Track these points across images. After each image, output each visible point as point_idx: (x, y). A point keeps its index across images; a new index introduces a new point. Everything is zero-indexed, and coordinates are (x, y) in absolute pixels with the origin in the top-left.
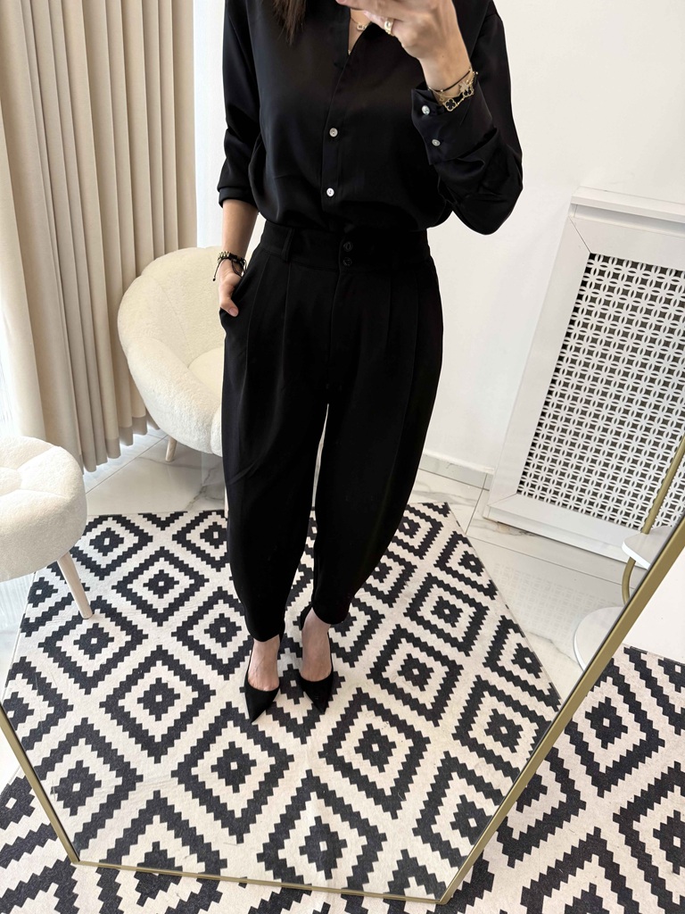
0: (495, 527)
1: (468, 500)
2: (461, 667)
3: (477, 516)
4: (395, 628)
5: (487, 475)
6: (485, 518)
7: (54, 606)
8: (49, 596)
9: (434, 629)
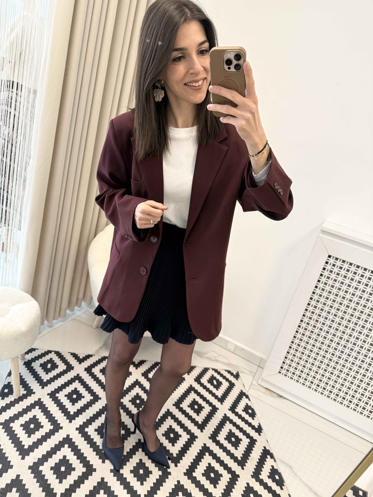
0: (264, 390)
2: (238, 476)
3: (254, 382)
4: (203, 445)
5: (262, 359)
6: (259, 384)
7: (13, 400)
8: (12, 394)
9: (225, 449)
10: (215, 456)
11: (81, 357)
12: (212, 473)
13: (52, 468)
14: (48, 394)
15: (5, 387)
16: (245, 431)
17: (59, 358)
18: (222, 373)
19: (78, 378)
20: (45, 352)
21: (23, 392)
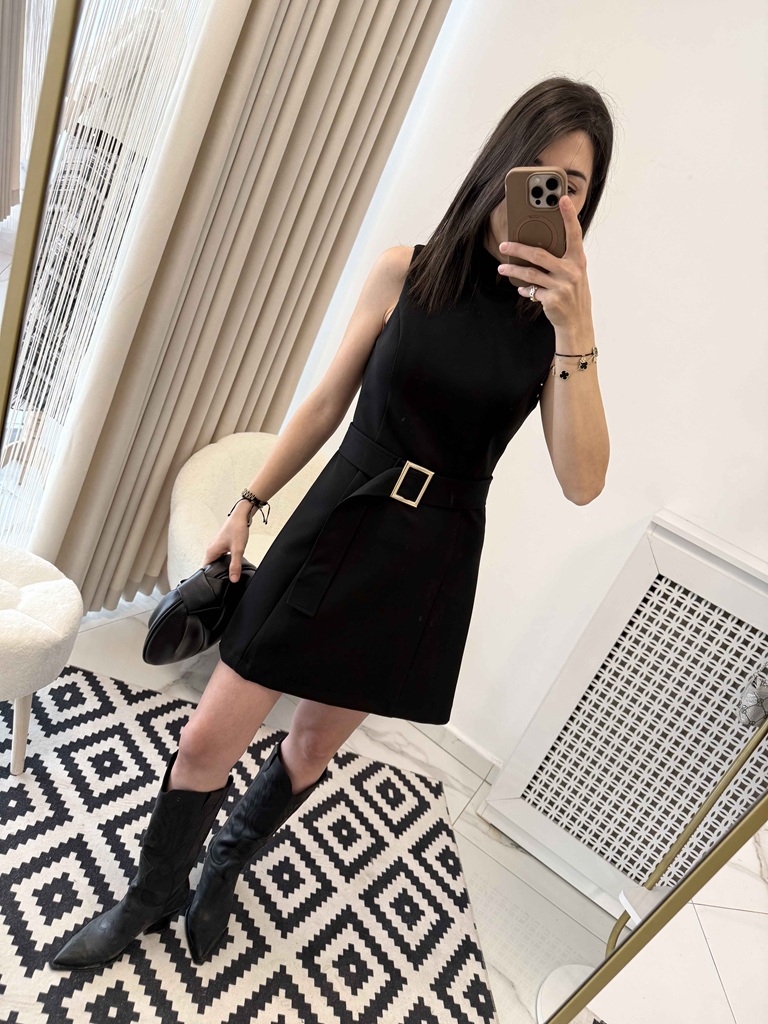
0: (486, 828)
1: (465, 787)
2: (405, 981)
3: (470, 809)
4: (345, 908)
5: (493, 765)
6: (478, 815)
9: (387, 924)
10: (364, 934)
11: (134, 693)
12: (353, 963)
14: (56, 750)
16: (435, 898)
17: (89, 685)
18: (409, 777)
19: (120, 730)
20: (65, 668)
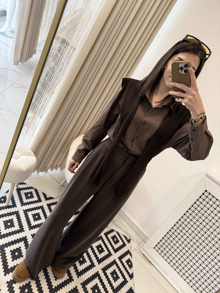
0: (142, 255)
1: (137, 241)
3: (138, 248)
4: (97, 272)
5: (147, 236)
6: (140, 251)
7: (4, 206)
8: (5, 203)
9: (108, 279)
10: (101, 281)
11: (47, 197)
12: (97, 290)
13: (11, 251)
14: (23, 210)
15: (3, 197)
16: (123, 274)
17: (36, 193)
18: (121, 235)
19: (42, 208)
20: (30, 187)
21: (11, 204)
